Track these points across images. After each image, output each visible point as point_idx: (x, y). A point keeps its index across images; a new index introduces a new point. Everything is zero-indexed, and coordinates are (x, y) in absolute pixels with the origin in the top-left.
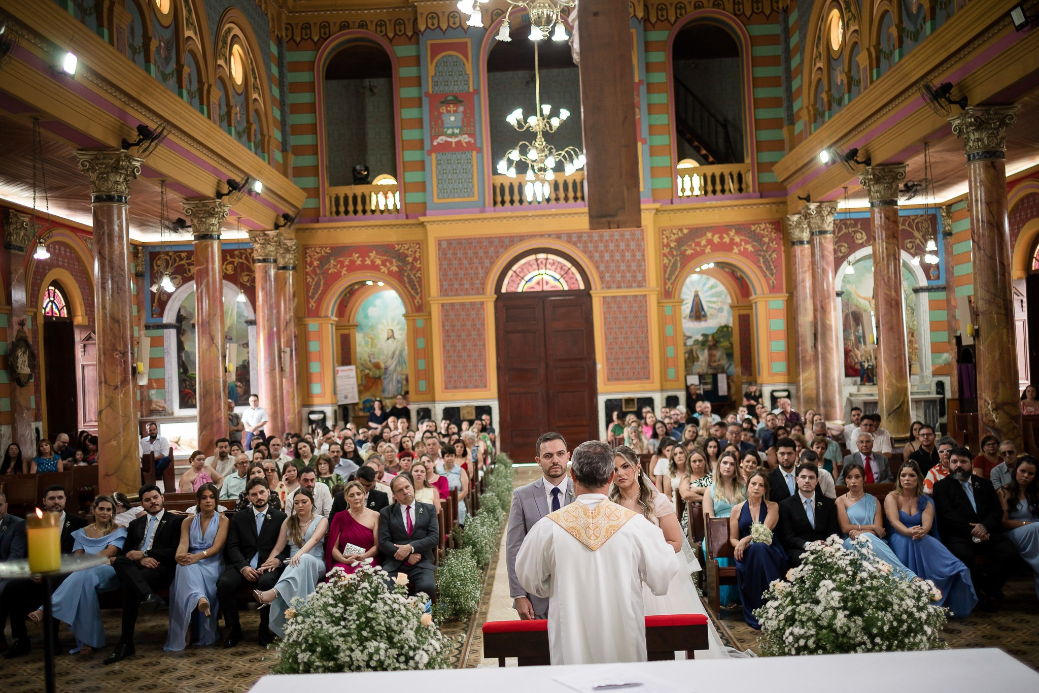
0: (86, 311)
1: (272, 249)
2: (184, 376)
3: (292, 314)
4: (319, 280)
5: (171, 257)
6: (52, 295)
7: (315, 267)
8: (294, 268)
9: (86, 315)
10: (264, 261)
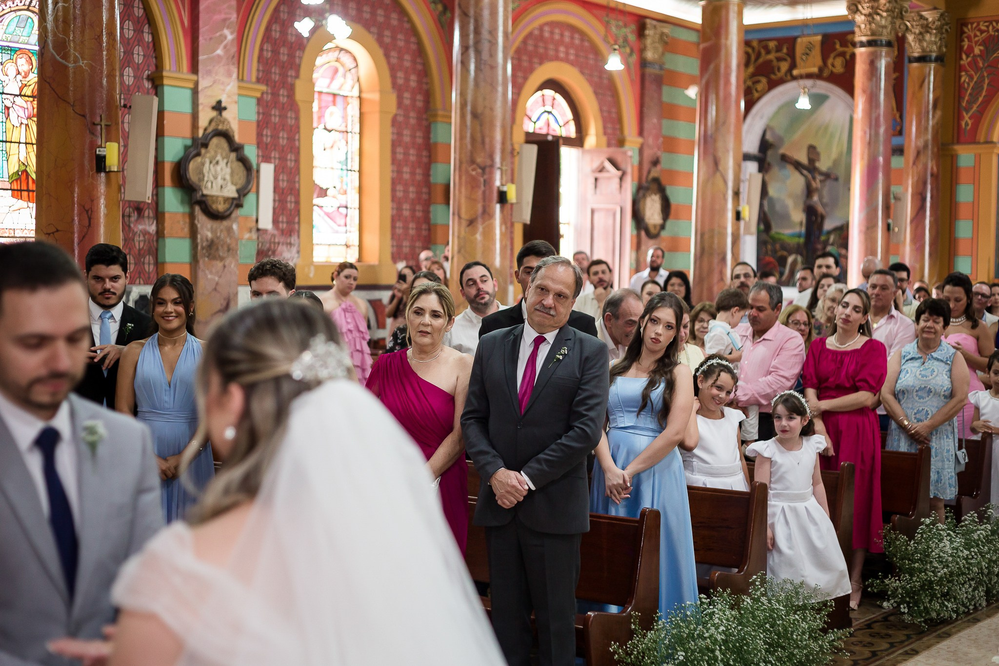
0: (605, 128)
1: (883, 22)
2: (764, 237)
3: (929, 137)
4: (982, 78)
5: (753, 48)
6: (549, 102)
7: (974, 56)
8: (940, 59)
9: (605, 133)
10: (870, 43)
